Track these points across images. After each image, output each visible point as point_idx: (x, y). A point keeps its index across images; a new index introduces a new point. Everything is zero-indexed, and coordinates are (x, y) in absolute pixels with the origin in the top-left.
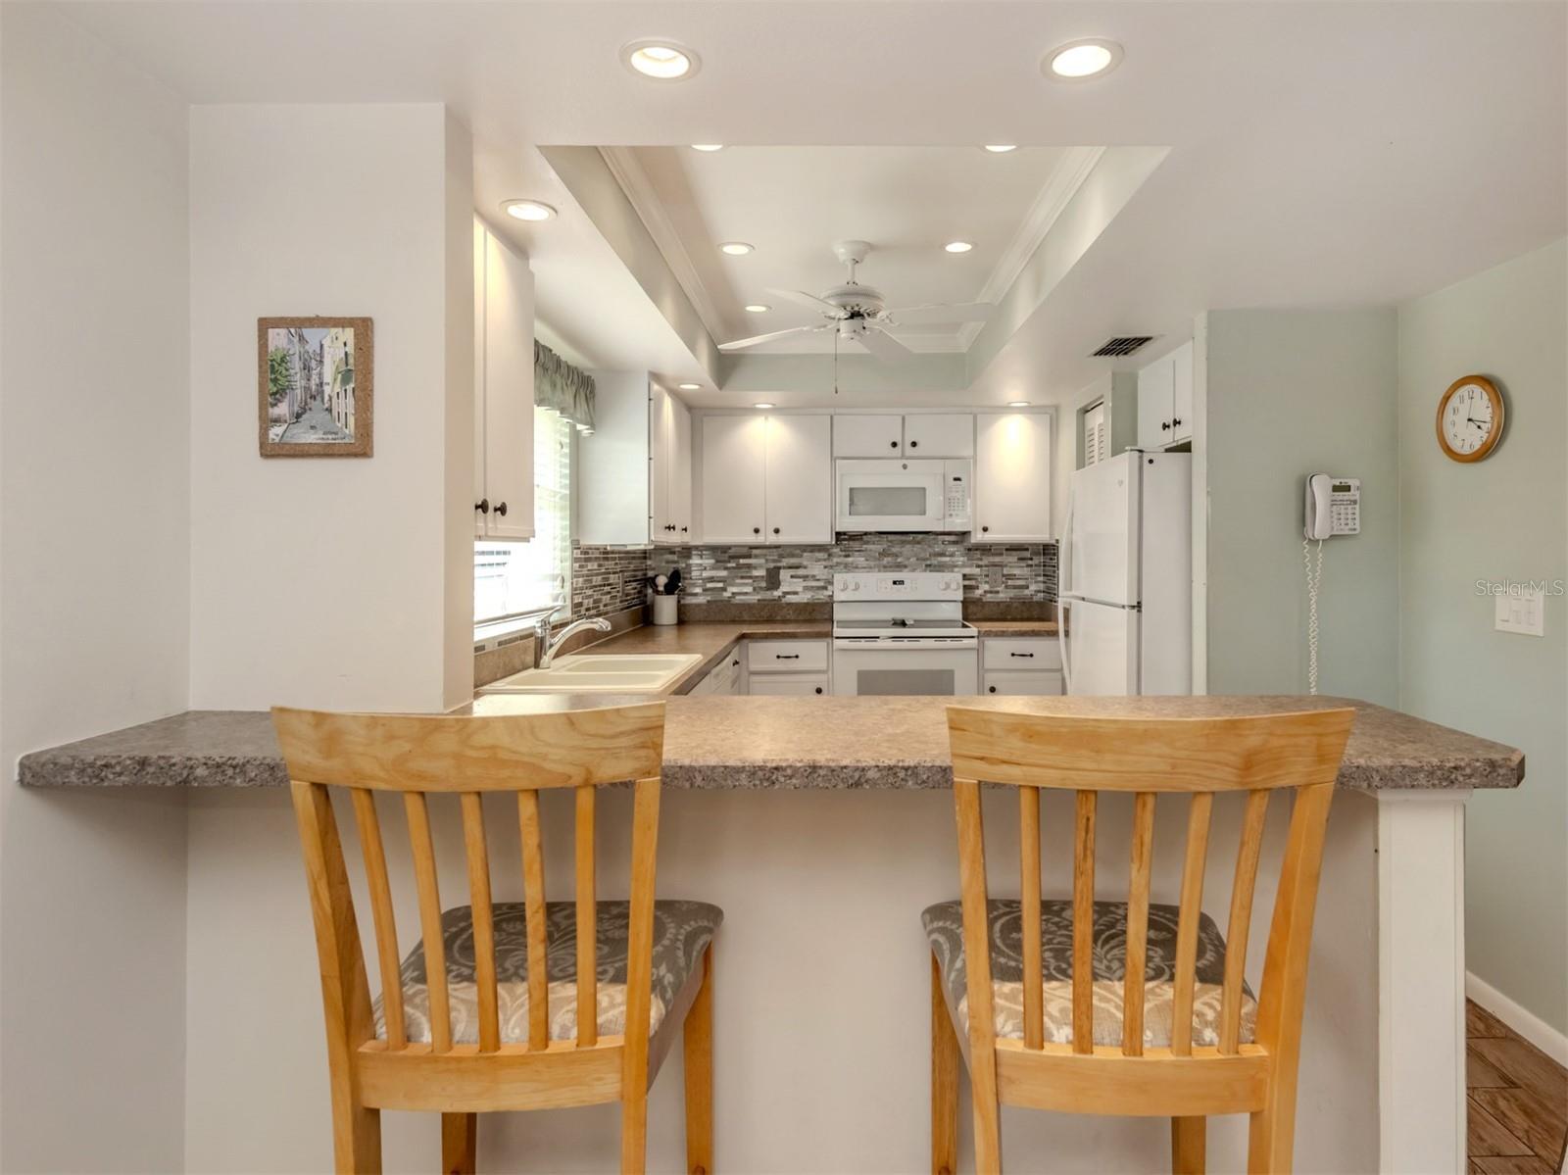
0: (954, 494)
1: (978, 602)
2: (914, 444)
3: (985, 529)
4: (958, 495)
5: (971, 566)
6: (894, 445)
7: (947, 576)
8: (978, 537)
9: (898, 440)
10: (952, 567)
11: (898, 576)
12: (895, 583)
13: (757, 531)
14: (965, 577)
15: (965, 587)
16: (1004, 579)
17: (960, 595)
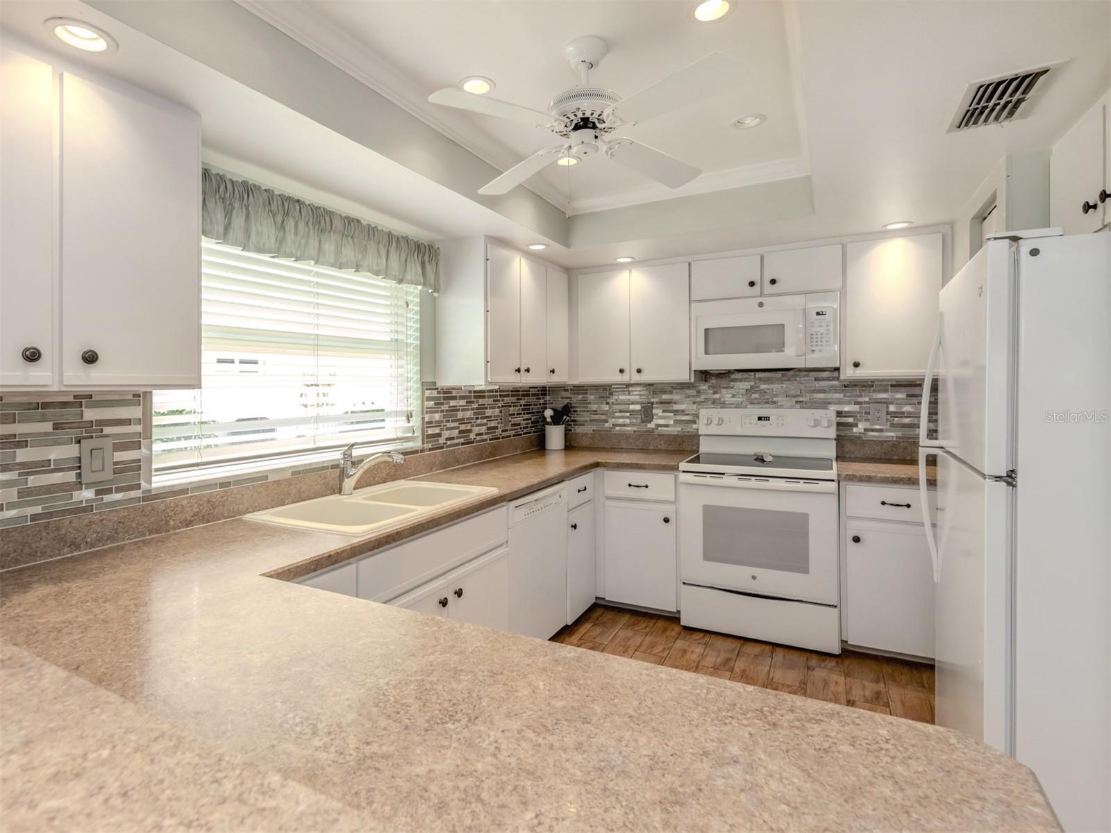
0: (817, 329)
1: (857, 440)
2: (773, 282)
3: (856, 365)
4: (822, 330)
5: (849, 403)
6: (752, 284)
7: (818, 413)
8: (848, 373)
9: (757, 279)
10: (824, 405)
11: (763, 413)
12: (760, 419)
13: (622, 371)
14: (839, 414)
15: (839, 424)
16: (889, 417)
17: (832, 433)
